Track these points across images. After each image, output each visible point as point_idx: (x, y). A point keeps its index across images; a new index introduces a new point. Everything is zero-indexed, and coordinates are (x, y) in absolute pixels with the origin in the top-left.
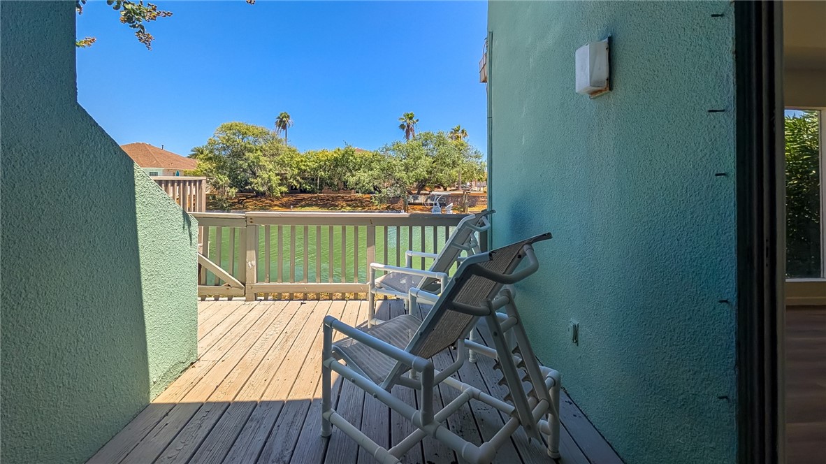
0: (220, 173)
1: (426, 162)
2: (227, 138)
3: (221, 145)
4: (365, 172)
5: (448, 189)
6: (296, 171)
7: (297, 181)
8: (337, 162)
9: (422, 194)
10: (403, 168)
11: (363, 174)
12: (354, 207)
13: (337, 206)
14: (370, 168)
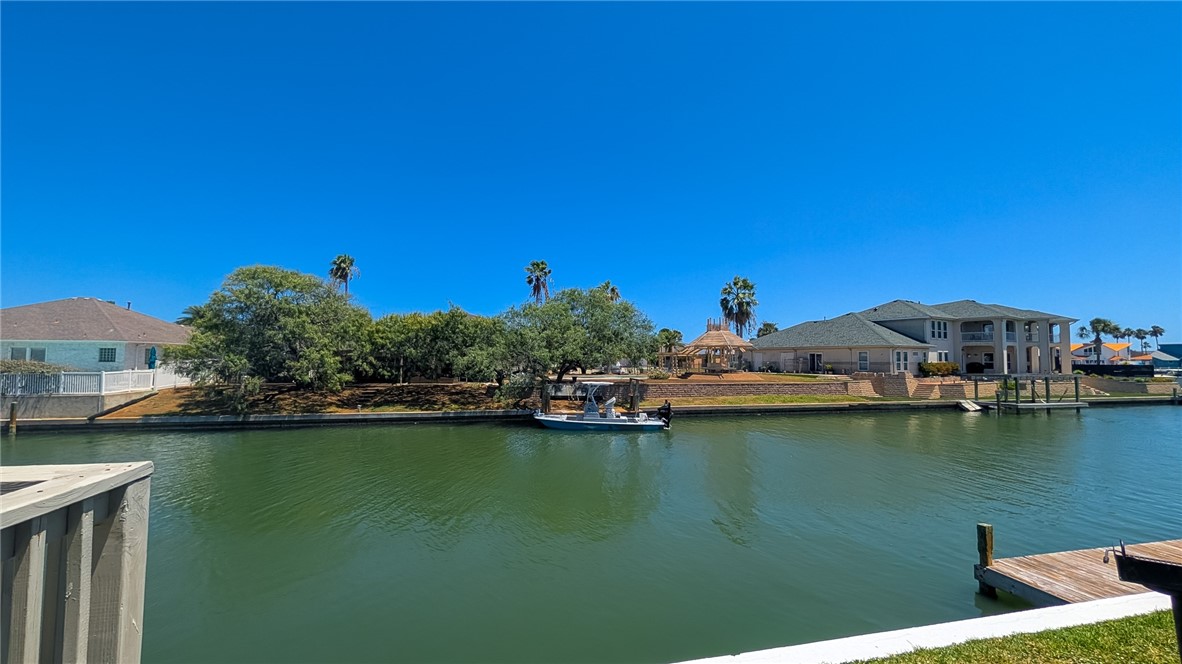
0: (233, 352)
1: (579, 334)
2: (247, 292)
3: (236, 304)
4: (481, 349)
6: (368, 348)
7: (370, 363)
8: (435, 334)
9: (565, 382)
10: (544, 343)
11: (479, 352)
12: (463, 404)
13: (435, 403)
14: (491, 344)
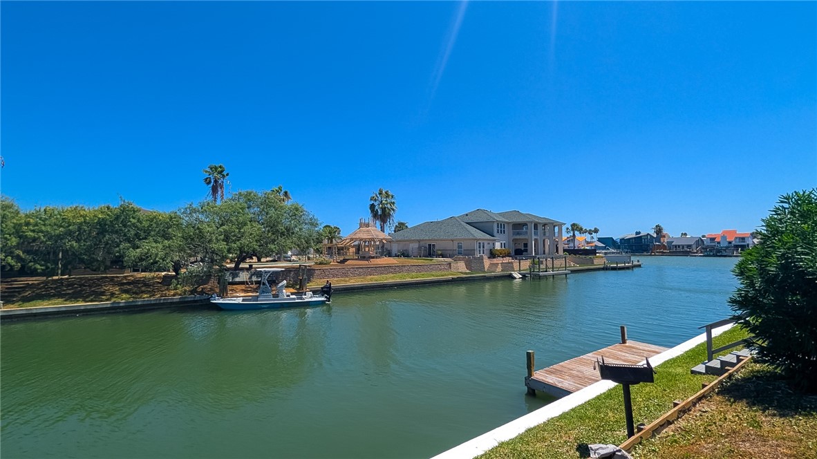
1: (257, 229)
9: (242, 269)
10: (222, 237)
11: (154, 245)
12: (135, 293)
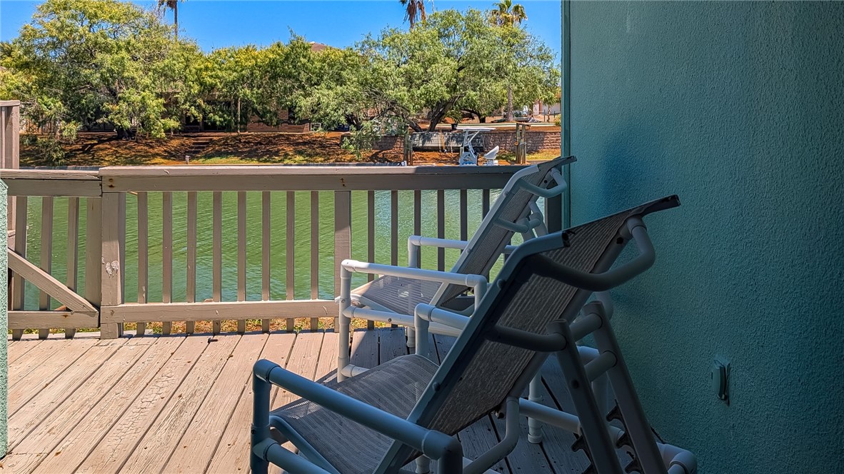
0: (47, 94)
1: (445, 68)
2: (59, 24)
3: (47, 39)
4: (329, 88)
5: (488, 119)
6: (196, 89)
7: (198, 107)
8: (274, 70)
9: (438, 130)
10: (402, 80)
11: (326, 92)
12: (309, 155)
13: (277, 153)
14: (340, 81)
